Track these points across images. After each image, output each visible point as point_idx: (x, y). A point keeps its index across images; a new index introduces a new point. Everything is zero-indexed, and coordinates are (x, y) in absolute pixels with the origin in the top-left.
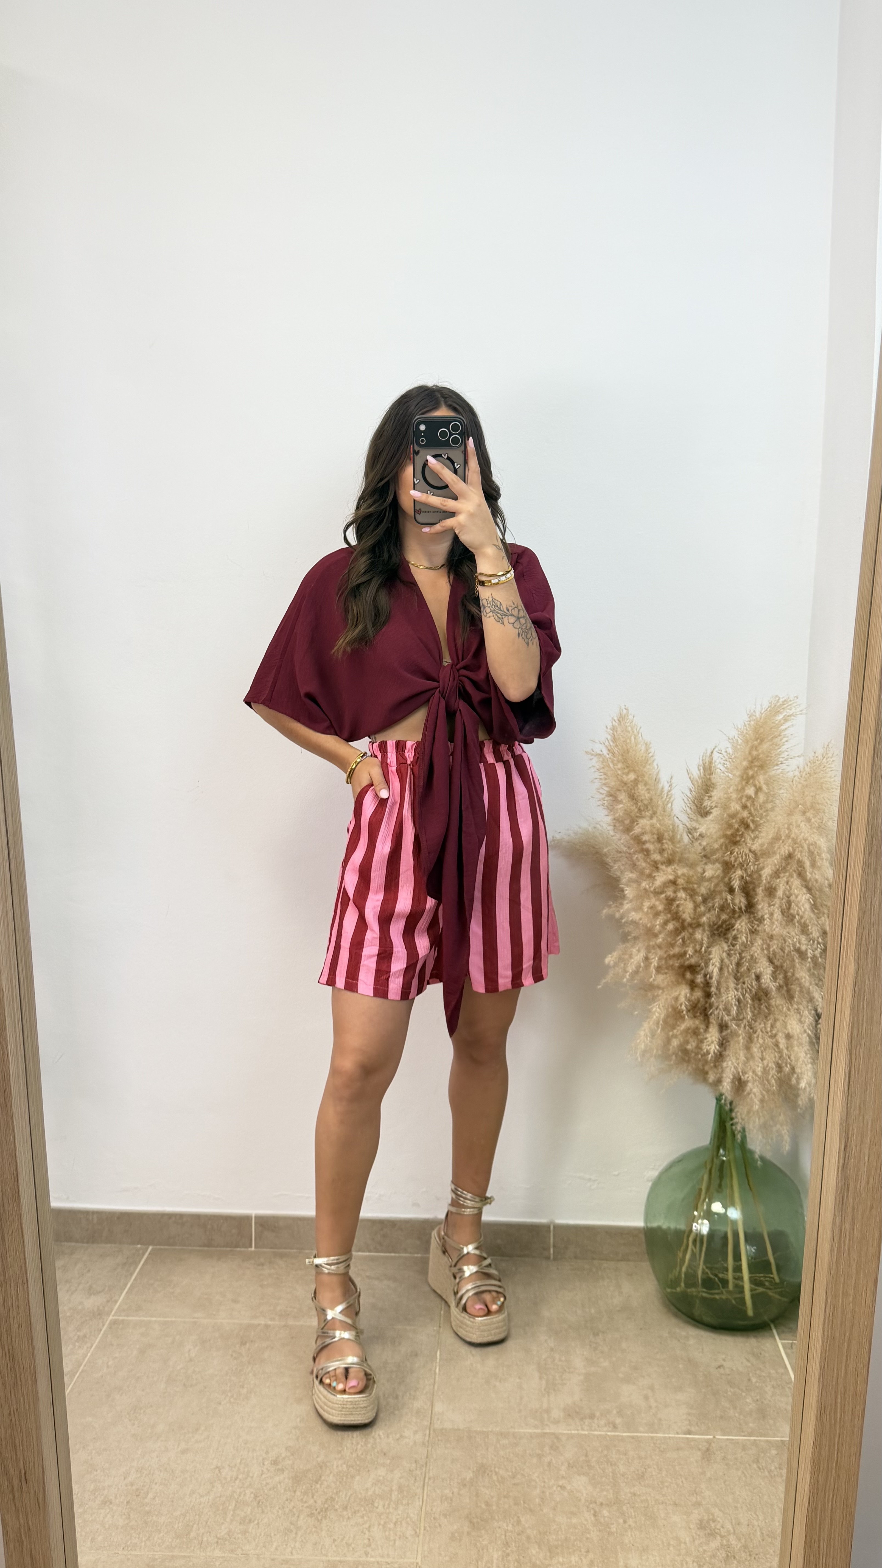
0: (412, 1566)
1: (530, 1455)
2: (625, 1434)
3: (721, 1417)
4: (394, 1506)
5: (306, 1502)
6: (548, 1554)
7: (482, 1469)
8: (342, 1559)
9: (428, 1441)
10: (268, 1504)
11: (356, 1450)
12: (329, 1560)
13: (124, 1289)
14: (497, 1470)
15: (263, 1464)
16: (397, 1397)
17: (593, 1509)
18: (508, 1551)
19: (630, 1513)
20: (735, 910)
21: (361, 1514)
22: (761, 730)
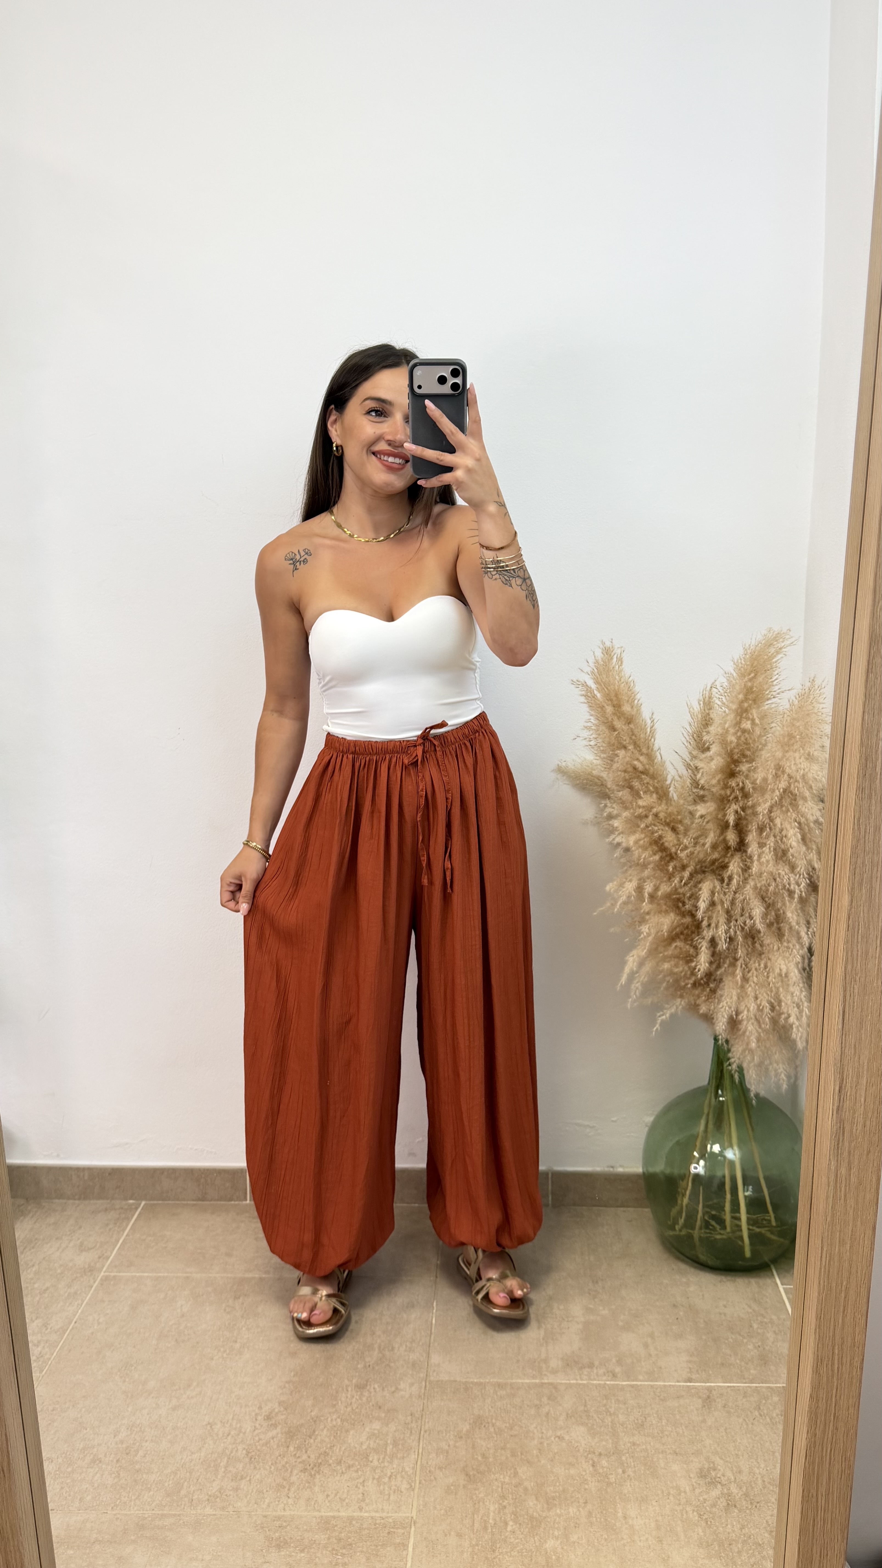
0: (407, 1521)
1: (528, 1406)
2: (624, 1383)
3: (722, 1364)
4: (389, 1460)
5: (299, 1457)
6: (545, 1506)
7: (479, 1421)
8: (336, 1514)
9: (424, 1393)
10: (260, 1460)
11: (351, 1403)
12: (322, 1517)
13: (116, 1246)
14: (494, 1421)
15: (256, 1420)
16: (392, 1350)
17: (592, 1459)
18: (504, 1504)
19: (629, 1463)
20: (728, 848)
21: (355, 1468)
22: (756, 663)
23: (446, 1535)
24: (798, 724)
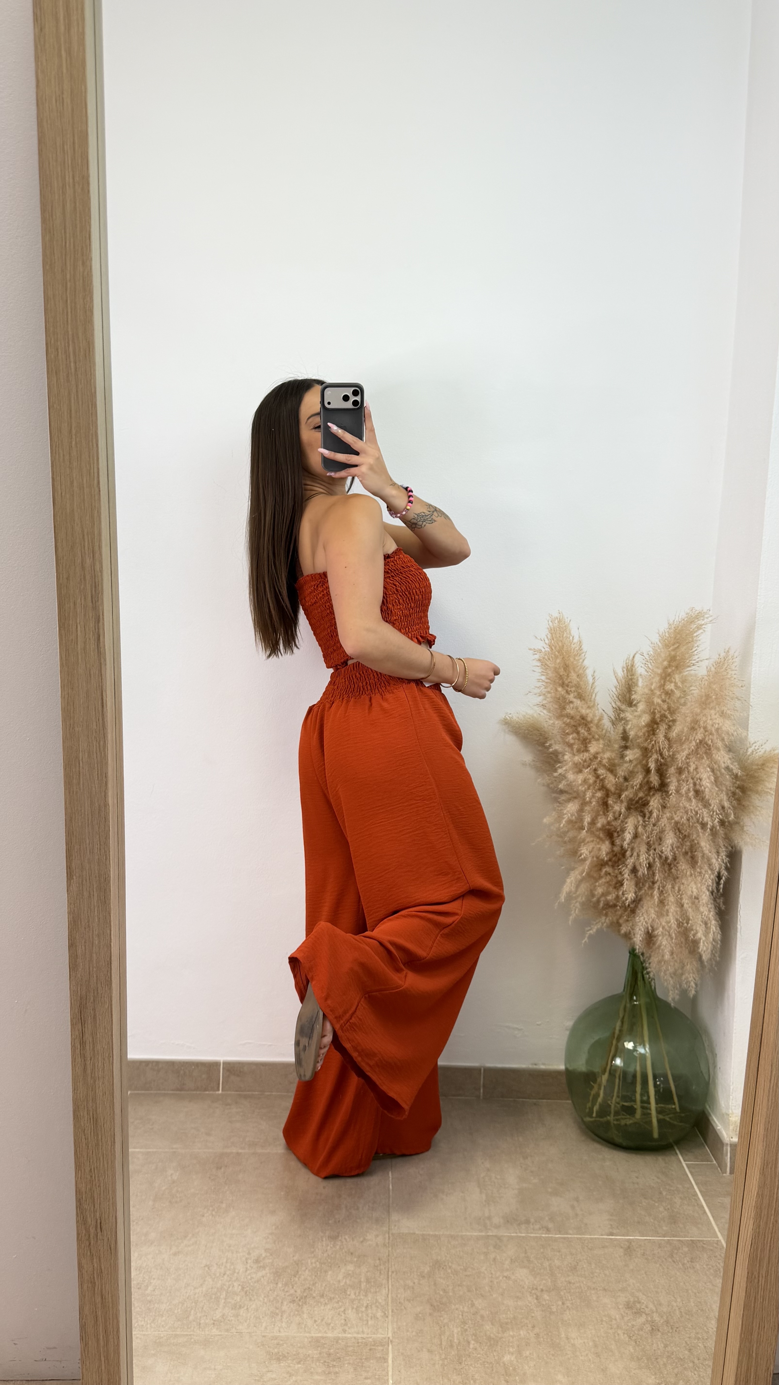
0: (385, 1340)
1: (478, 1253)
2: (557, 1236)
3: (639, 1222)
4: (364, 1294)
5: (287, 1291)
6: (500, 1329)
7: (437, 1265)
8: (325, 1335)
9: (388, 1243)
10: (254, 1294)
11: (327, 1251)
12: (312, 1337)
14: (450, 1264)
15: (247, 1263)
16: (358, 1209)
17: (535, 1294)
18: (465, 1327)
19: (567, 1297)
20: (650, 789)
21: (337, 1300)
22: (679, 636)
23: (419, 1351)
24: (714, 686)
